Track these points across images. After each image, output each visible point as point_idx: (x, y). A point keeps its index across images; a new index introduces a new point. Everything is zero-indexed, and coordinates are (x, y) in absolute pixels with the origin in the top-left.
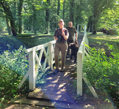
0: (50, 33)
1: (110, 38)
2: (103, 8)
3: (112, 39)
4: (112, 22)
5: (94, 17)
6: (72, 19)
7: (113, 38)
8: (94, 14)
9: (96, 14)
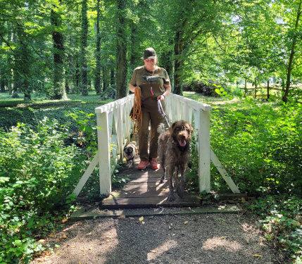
0: (69, 97)
1: (213, 103)
2: (196, 32)
3: (219, 105)
4: (217, 64)
5: (177, 53)
6: (122, 59)
7: (222, 103)
8: (176, 47)
9: (180, 48)
